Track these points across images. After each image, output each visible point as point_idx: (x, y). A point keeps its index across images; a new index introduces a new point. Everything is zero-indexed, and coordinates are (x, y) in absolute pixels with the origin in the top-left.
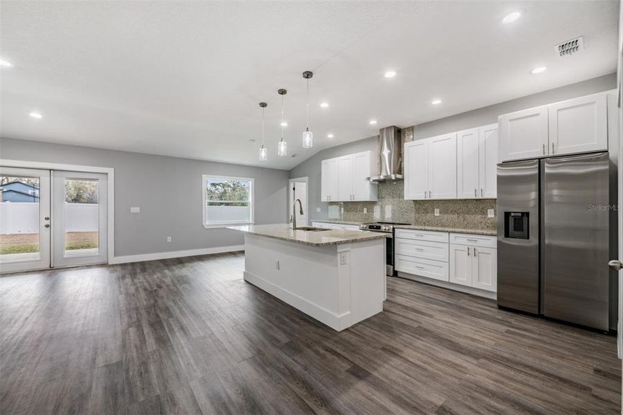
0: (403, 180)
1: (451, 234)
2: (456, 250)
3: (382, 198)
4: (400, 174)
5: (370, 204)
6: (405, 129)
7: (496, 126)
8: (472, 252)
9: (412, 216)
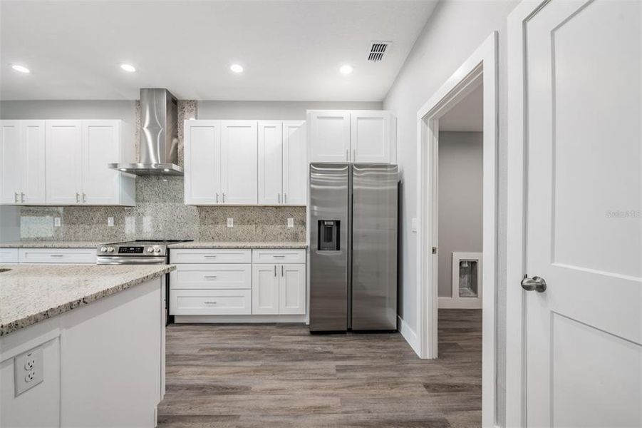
0: (181, 174)
1: (254, 251)
2: (260, 271)
3: (143, 201)
4: (177, 164)
5: (118, 211)
6: (184, 101)
7: (300, 123)
8: (279, 271)
9: (195, 228)
